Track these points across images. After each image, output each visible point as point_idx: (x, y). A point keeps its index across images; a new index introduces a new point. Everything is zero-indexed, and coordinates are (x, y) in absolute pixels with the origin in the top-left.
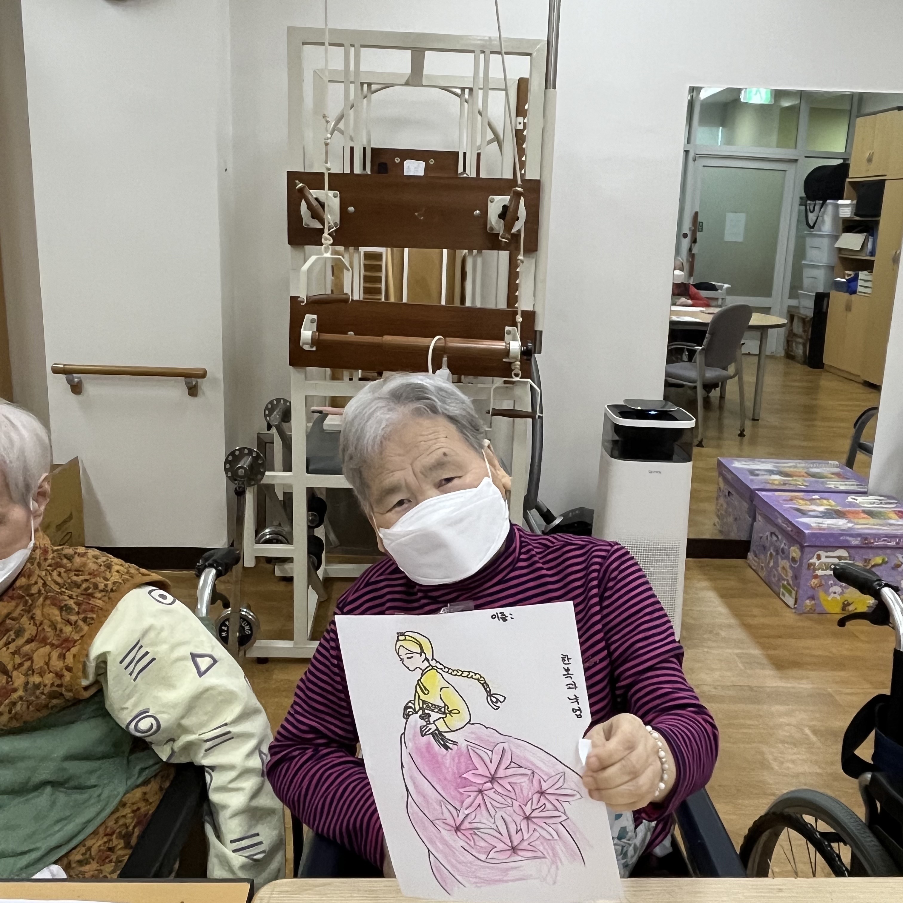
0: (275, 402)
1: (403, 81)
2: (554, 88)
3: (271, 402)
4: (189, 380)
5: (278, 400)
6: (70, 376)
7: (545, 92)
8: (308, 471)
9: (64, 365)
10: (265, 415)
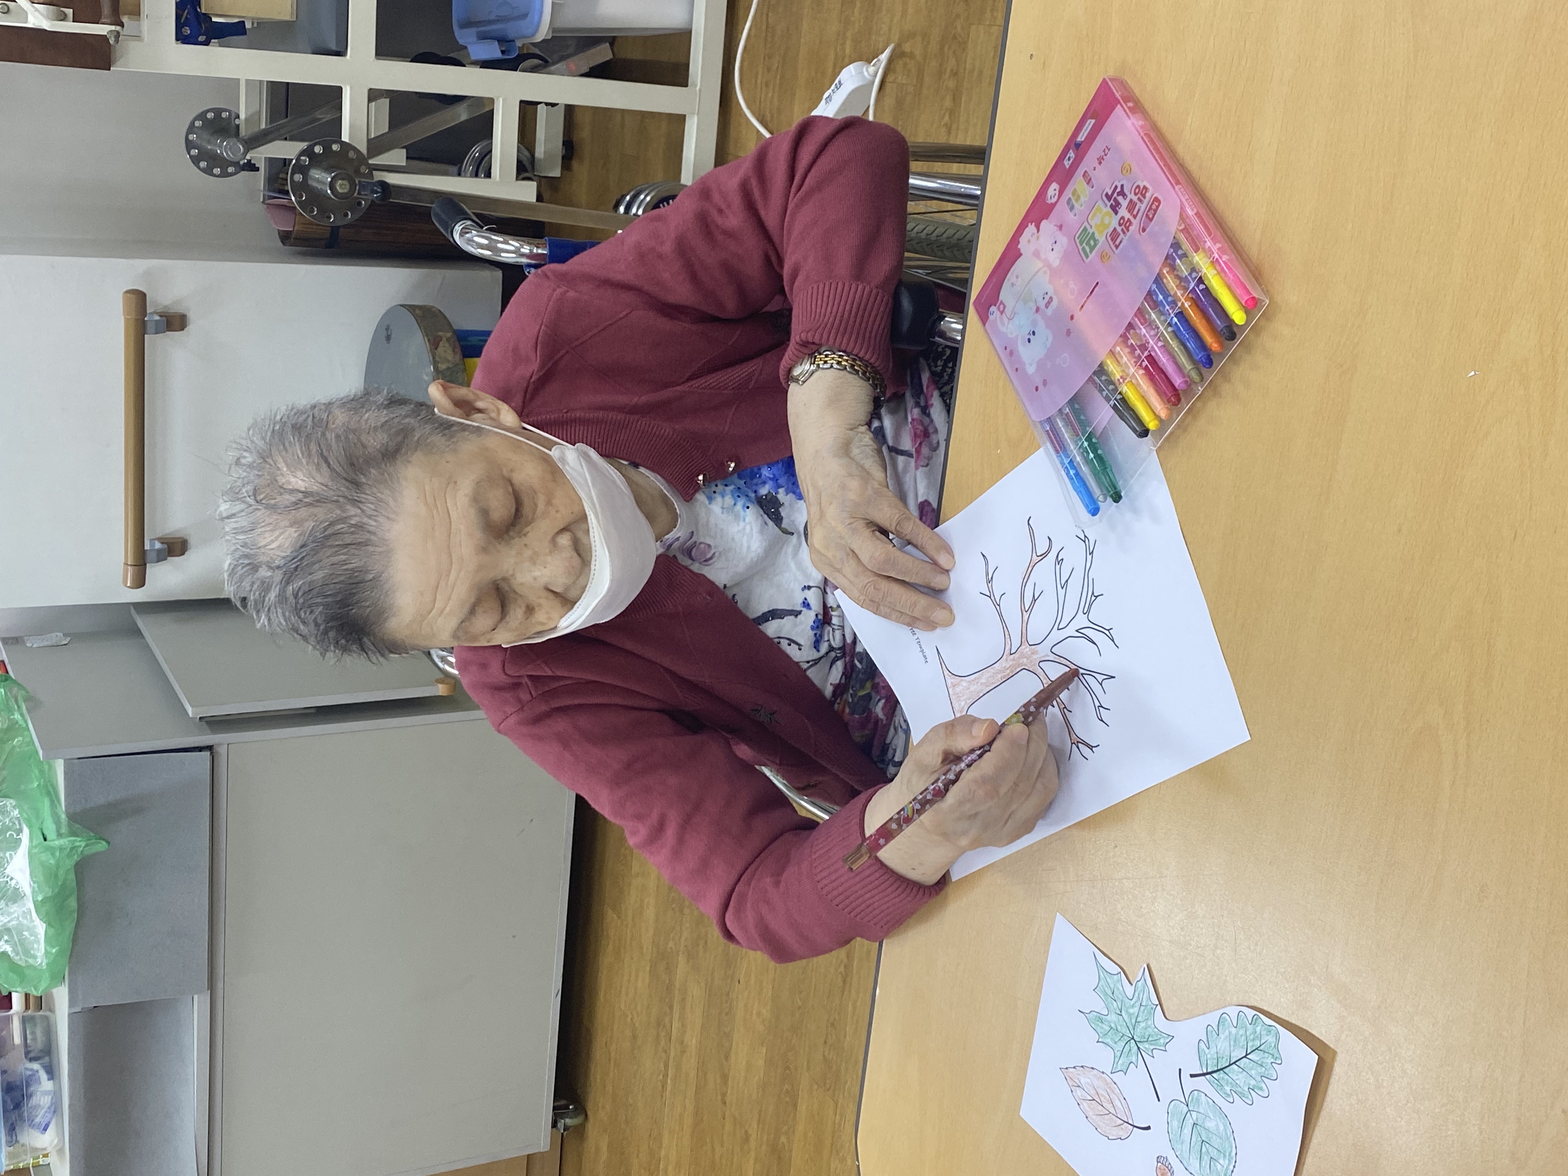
0: (195, 152)
3: (195, 160)
4: (150, 327)
5: (189, 145)
6: (151, 556)
8: (340, 53)
9: (126, 564)
10: (225, 174)
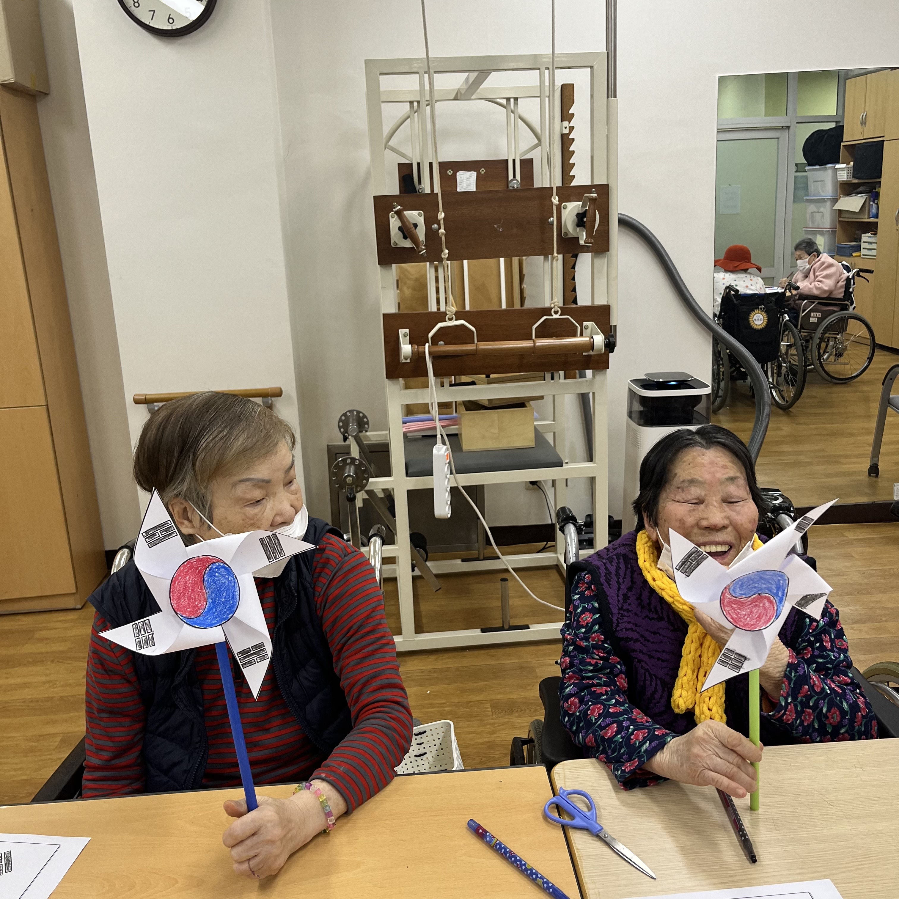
0: (348, 414)
1: (452, 98)
2: (615, 96)
3: (345, 415)
4: (265, 399)
5: (351, 411)
6: (151, 406)
7: (608, 103)
8: (407, 475)
9: (146, 395)
10: (340, 427)
